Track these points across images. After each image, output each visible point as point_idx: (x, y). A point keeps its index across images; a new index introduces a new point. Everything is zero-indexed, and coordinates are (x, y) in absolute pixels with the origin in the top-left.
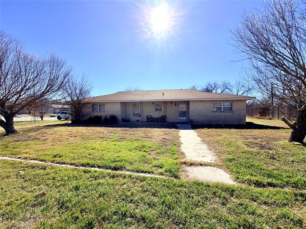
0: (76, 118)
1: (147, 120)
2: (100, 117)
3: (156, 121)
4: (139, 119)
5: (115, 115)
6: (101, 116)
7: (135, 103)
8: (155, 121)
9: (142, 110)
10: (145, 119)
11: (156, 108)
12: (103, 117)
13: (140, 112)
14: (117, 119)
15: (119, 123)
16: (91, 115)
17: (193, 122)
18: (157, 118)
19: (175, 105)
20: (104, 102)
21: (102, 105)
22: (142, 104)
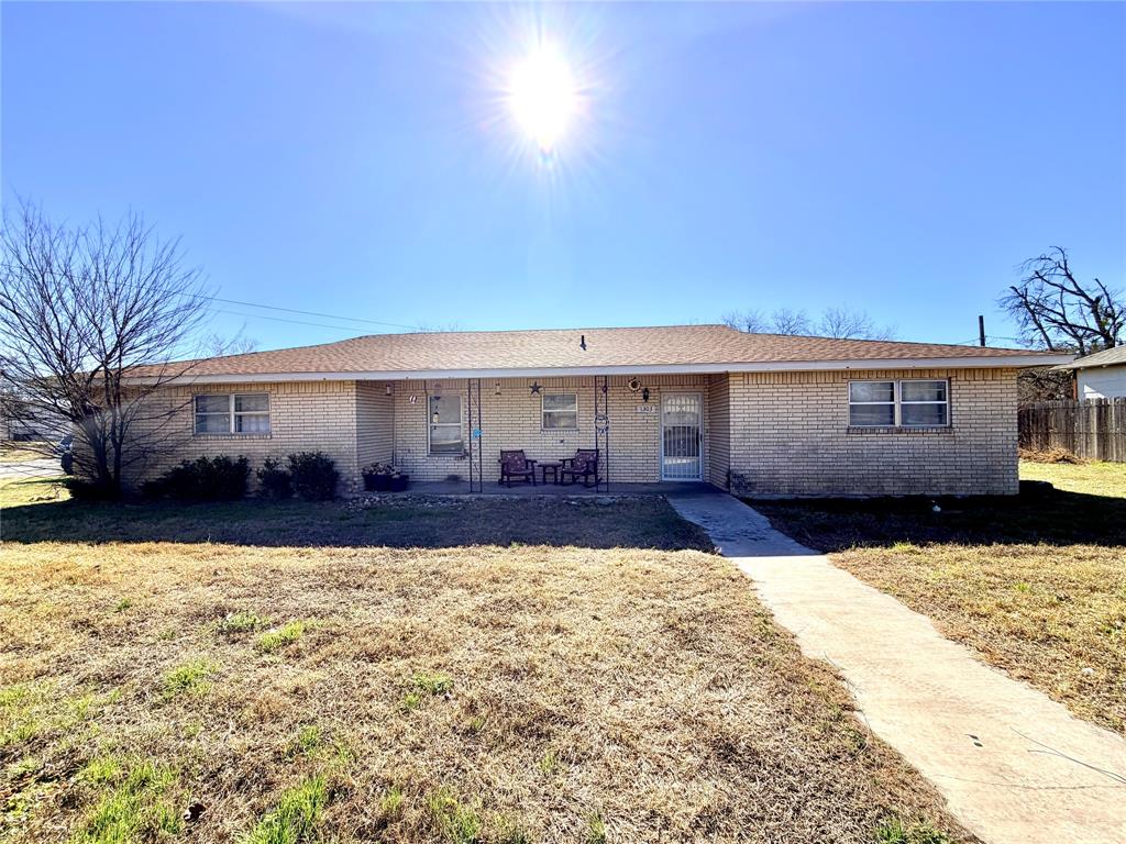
0: (96, 474)
1: (503, 473)
2: (242, 467)
3: (550, 478)
4: (460, 468)
5: (325, 449)
6: (243, 462)
7: (439, 384)
8: (545, 483)
9: (475, 427)
10: (492, 472)
11: (550, 414)
12: (257, 466)
13: (464, 434)
14: (337, 474)
15: (346, 496)
16: (186, 457)
17: (749, 484)
18: (555, 467)
19: (646, 398)
20: (264, 384)
21: (250, 397)
22: (474, 393)
